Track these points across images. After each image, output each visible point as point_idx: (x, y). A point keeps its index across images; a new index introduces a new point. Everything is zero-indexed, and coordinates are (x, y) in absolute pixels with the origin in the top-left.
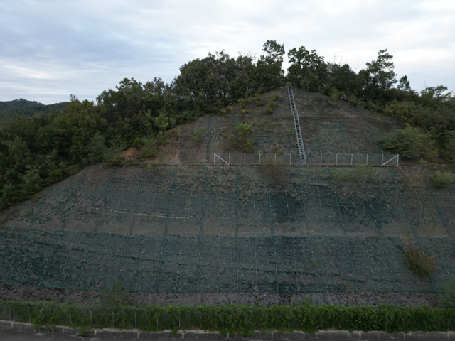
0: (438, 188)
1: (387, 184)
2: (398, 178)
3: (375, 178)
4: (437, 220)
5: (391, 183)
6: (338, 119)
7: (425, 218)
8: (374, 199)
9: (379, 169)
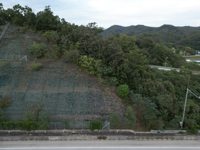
0: (37, 70)
1: (16, 69)
2: (22, 66)
3: (12, 66)
4: (27, 84)
5: (18, 68)
6: (20, 39)
7: (22, 83)
8: (6, 75)
9: (17, 62)
